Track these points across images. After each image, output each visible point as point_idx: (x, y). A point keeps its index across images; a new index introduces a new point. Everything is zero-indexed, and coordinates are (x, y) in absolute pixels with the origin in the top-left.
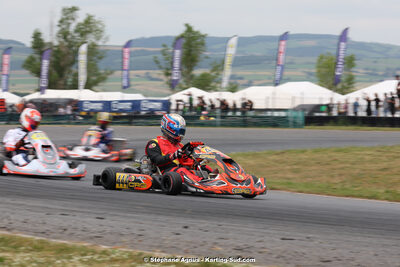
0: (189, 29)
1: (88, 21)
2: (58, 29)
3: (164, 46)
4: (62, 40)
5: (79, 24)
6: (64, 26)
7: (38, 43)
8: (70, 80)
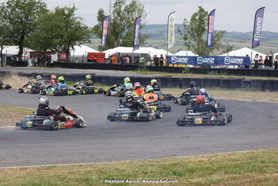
0: (201, 10)
1: (133, 4)
2: (114, 9)
3: (185, 20)
4: (116, 15)
5: (127, 6)
6: (118, 7)
7: (101, 17)
8: (121, 40)
